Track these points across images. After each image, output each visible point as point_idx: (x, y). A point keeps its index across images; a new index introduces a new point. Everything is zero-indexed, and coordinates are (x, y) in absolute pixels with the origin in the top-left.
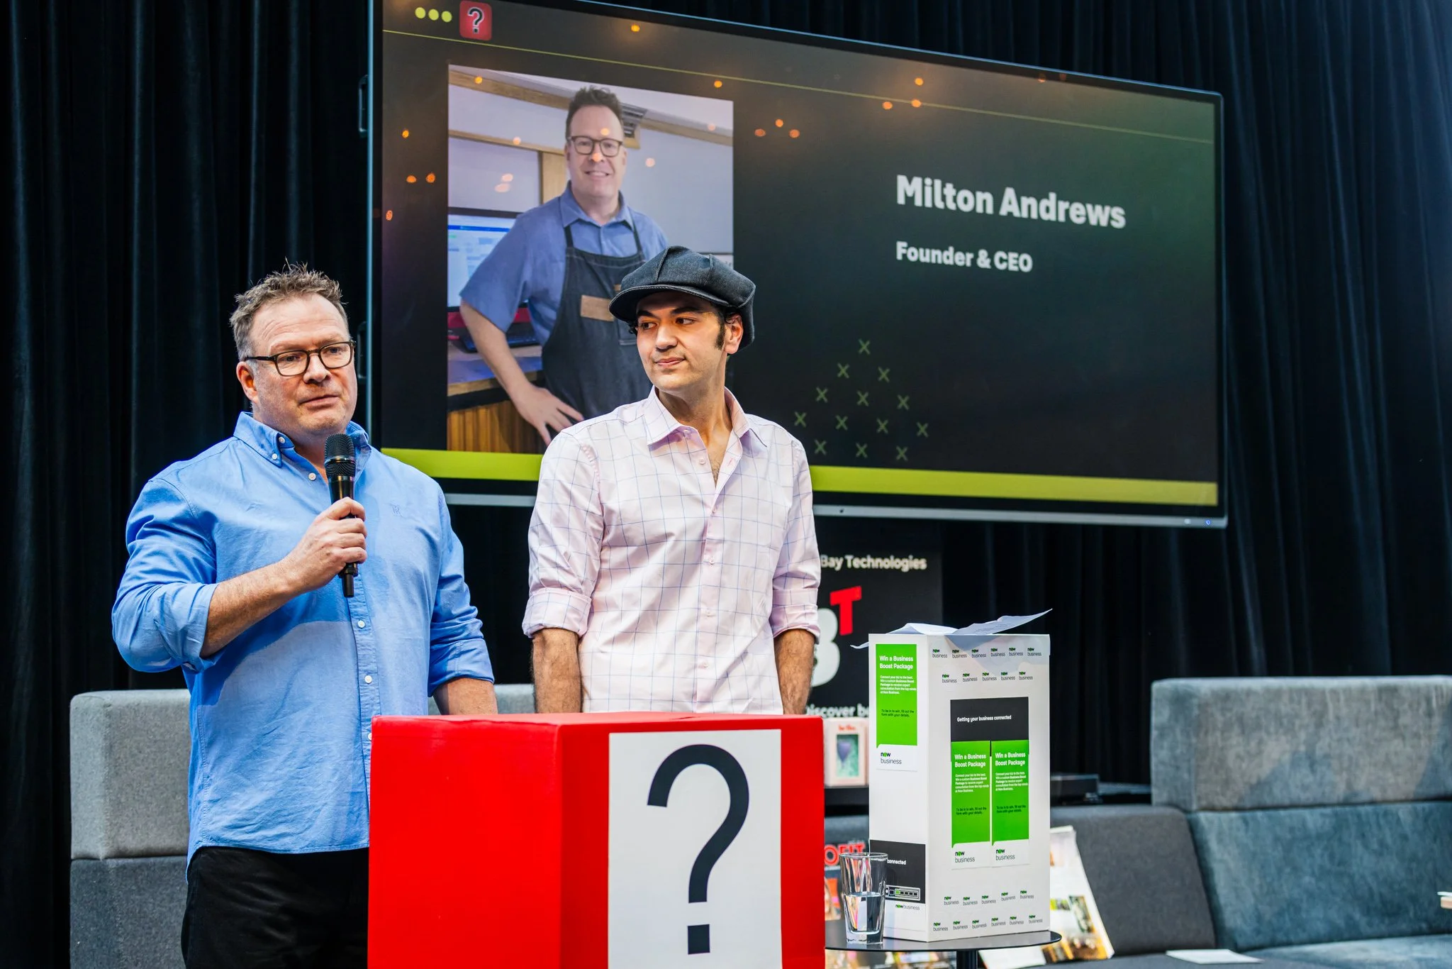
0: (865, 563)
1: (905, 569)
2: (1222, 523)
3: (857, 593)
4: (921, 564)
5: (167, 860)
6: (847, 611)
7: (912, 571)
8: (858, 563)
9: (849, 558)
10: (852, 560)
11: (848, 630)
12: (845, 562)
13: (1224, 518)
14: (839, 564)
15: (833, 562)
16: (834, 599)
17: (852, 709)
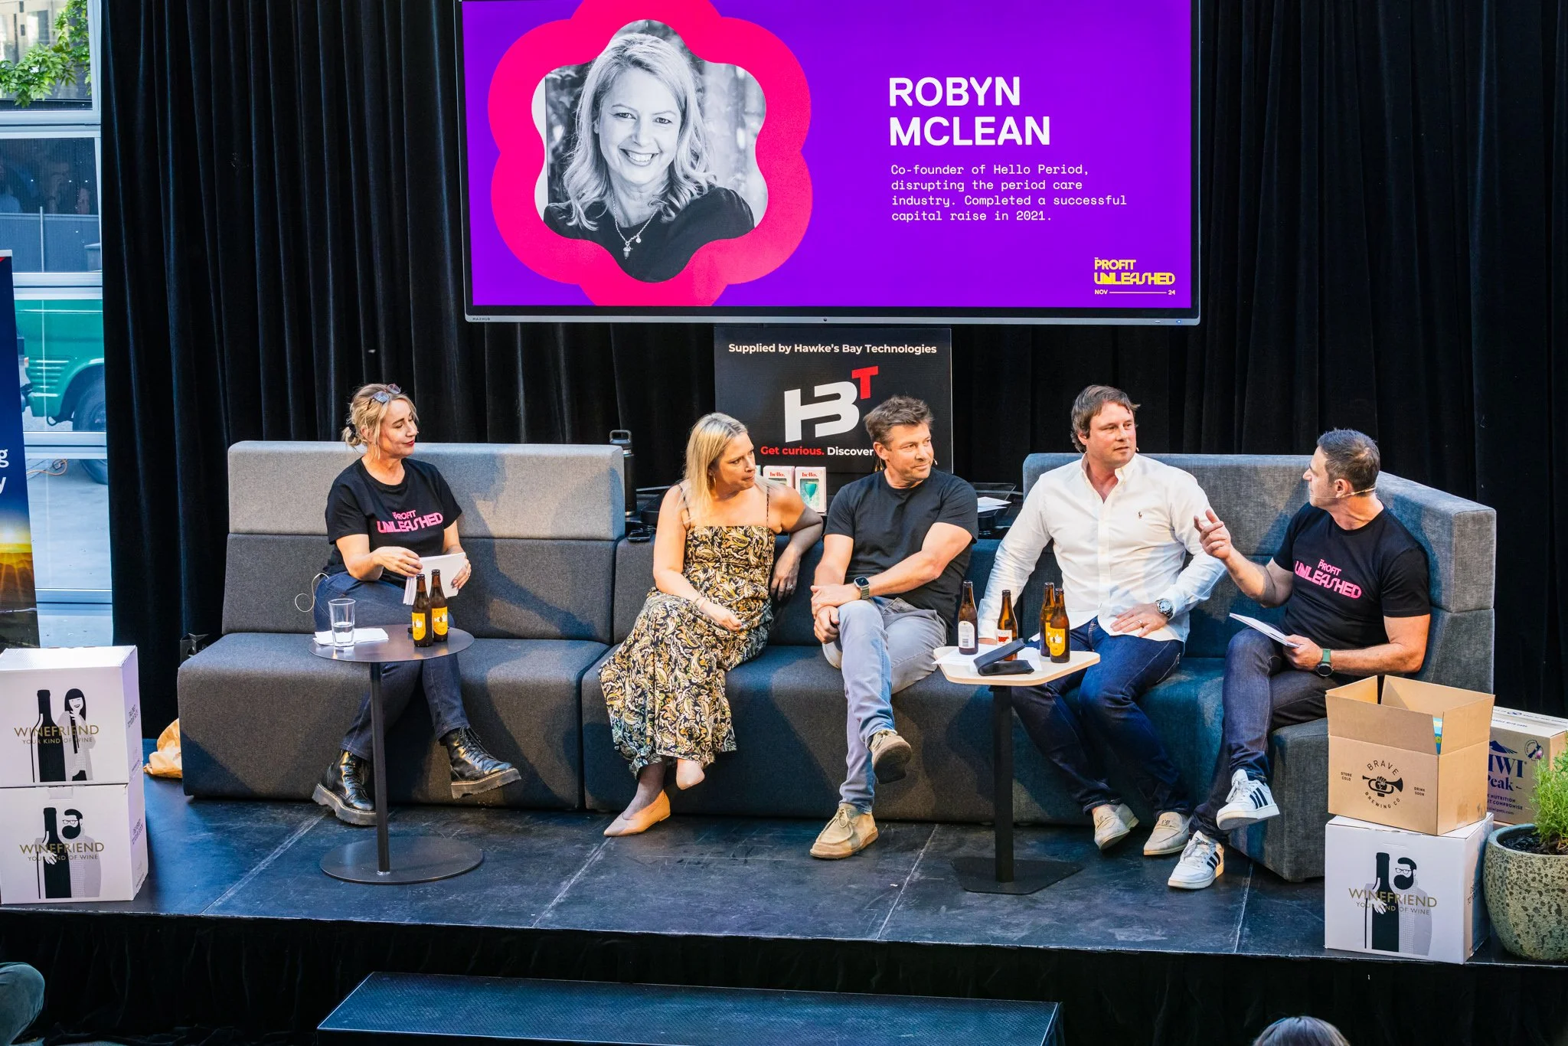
0: (881, 349)
1: (918, 353)
2: (1195, 322)
3: (875, 371)
4: (934, 350)
5: (260, 536)
6: (866, 383)
7: (924, 355)
8: (875, 349)
9: (868, 346)
10: (870, 348)
11: (867, 395)
12: (864, 349)
13: (1196, 317)
14: (859, 351)
15: (853, 349)
16: (855, 374)
17: (871, 451)
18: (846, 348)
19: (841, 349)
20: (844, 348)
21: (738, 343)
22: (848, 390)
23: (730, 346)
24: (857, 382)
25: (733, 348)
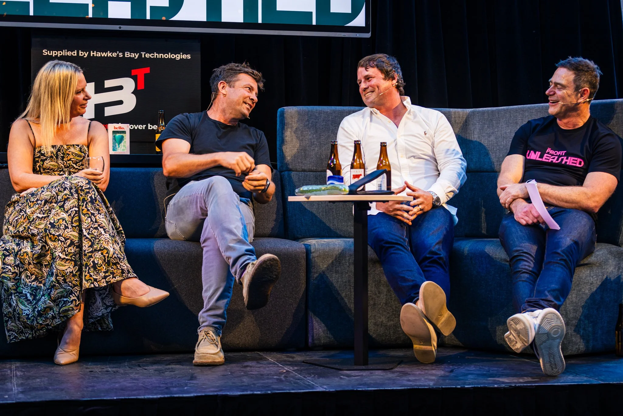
0: (152, 56)
1: (178, 59)
2: (368, 35)
3: (147, 70)
4: (189, 57)
6: (141, 79)
7: (182, 60)
8: (148, 56)
9: (143, 53)
10: (145, 54)
11: (142, 87)
12: (141, 55)
13: (369, 33)
14: (137, 56)
15: (133, 55)
16: (134, 72)
17: (144, 126)
18: (127, 55)
19: (124, 54)
20: (126, 54)
21: (50, 50)
22: (128, 84)
23: (44, 51)
24: (135, 78)
25: (45, 52)
